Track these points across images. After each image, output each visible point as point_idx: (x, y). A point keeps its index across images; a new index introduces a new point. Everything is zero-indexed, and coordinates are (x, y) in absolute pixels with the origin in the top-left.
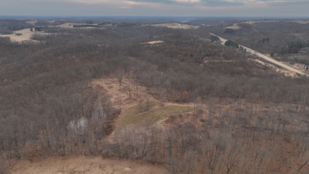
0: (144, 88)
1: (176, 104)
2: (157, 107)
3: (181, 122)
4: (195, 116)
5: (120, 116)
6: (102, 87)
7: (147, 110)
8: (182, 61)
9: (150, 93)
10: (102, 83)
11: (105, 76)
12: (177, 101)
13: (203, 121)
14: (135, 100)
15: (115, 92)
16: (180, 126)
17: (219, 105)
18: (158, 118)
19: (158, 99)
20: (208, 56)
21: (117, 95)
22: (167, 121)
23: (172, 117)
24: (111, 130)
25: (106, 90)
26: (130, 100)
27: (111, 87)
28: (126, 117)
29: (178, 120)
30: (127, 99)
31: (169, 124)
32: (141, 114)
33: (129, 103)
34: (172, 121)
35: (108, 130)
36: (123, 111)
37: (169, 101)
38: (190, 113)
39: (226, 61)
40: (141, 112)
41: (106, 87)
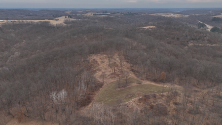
0: (129, 65)
1: (153, 83)
2: (135, 84)
3: (154, 102)
4: (169, 98)
5: (101, 89)
6: (96, 62)
7: (125, 86)
8: (169, 43)
9: (132, 70)
10: (97, 58)
11: (102, 52)
12: (155, 81)
13: (176, 104)
14: (118, 75)
15: (105, 67)
16: (152, 107)
17: (197, 89)
18: (133, 96)
19: (138, 77)
20: (193, 40)
21: (106, 69)
22: (140, 100)
23: (146, 96)
24: (89, 102)
25: (98, 65)
26: (114, 74)
27: (103, 62)
28: (106, 90)
29: (151, 100)
30: (111, 74)
31: (142, 104)
32: (119, 89)
33: (112, 78)
34: (145, 100)
35: (87, 101)
36: (105, 84)
37: (147, 79)
38: (165, 94)
39: (210, 45)
40: (119, 88)
41: (99, 61)
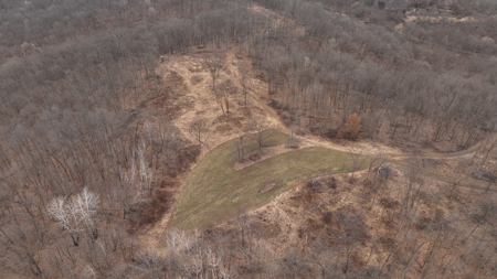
0: (264, 88)
1: (327, 144)
2: (281, 149)
3: (332, 203)
4: (370, 187)
5: (193, 166)
6: (181, 79)
7: (255, 157)
9: (273, 104)
10: (180, 66)
11: (195, 48)
12: (332, 136)
13: (387, 204)
14: (237, 122)
15: (203, 95)
16: (327, 218)
18: (278, 186)
19: (287, 125)
21: (205, 102)
22: (296, 199)
23: (310, 185)
25: (186, 88)
26: (226, 121)
27: (197, 80)
28: (207, 171)
29: (325, 196)
30: (220, 119)
31: (301, 209)
32: (239, 167)
33: (221, 130)
34: (309, 197)
36: (204, 152)
37: (313, 131)
38: (358, 174)
40: (242, 161)
41: (187, 76)
